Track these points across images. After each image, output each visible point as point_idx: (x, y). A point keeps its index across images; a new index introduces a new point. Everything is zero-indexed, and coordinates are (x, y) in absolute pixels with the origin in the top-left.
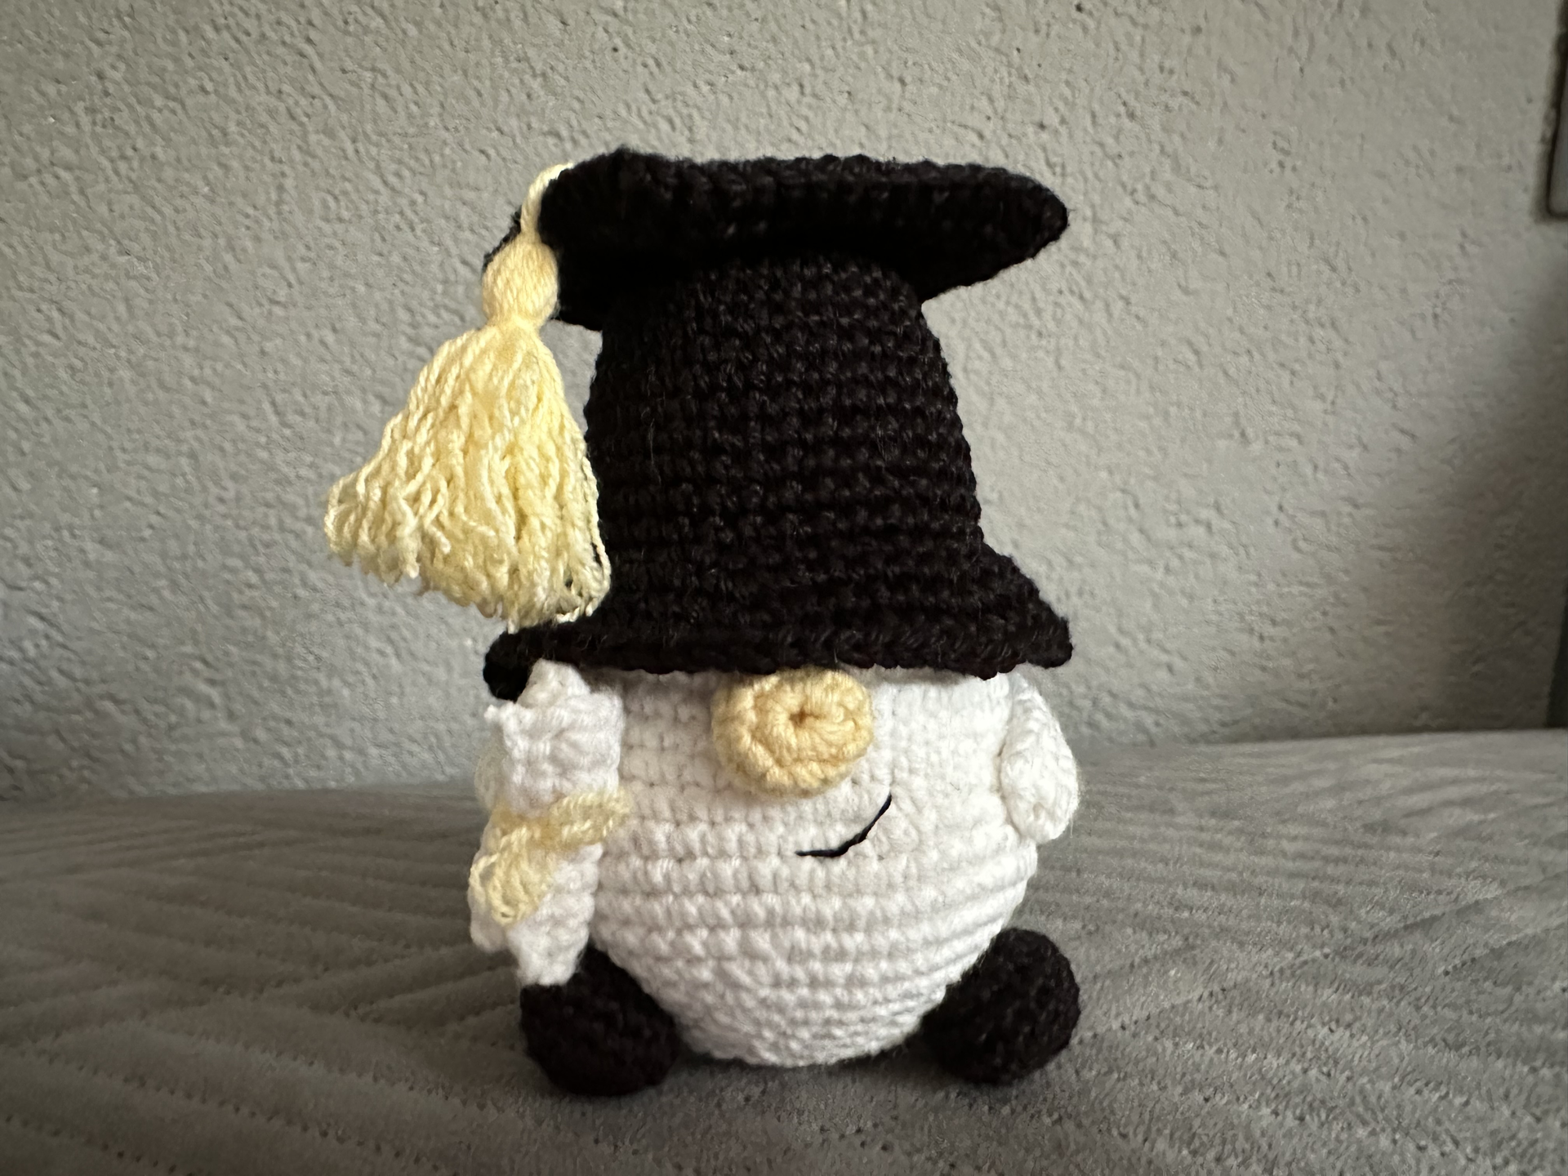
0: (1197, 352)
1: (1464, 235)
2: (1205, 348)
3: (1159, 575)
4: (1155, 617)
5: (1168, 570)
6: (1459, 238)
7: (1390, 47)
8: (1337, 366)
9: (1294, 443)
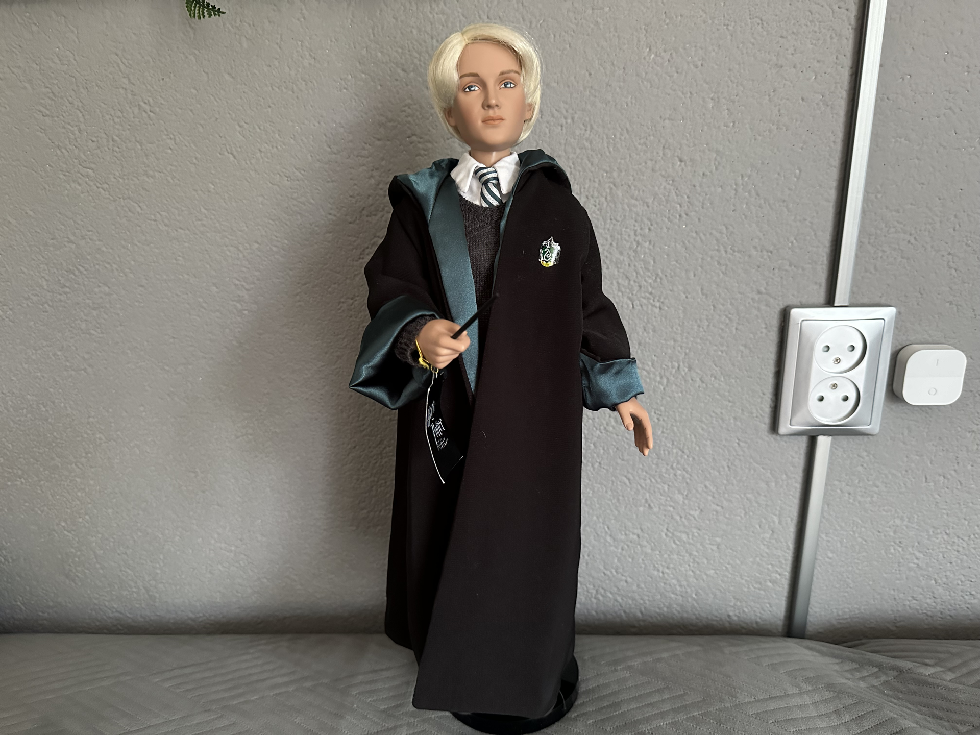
0: (629, 479)
1: (739, 440)
2: (631, 478)
3: (620, 550)
4: (619, 565)
5: (622, 549)
6: (737, 441)
7: (701, 379)
8: (687, 483)
9: (671, 509)
